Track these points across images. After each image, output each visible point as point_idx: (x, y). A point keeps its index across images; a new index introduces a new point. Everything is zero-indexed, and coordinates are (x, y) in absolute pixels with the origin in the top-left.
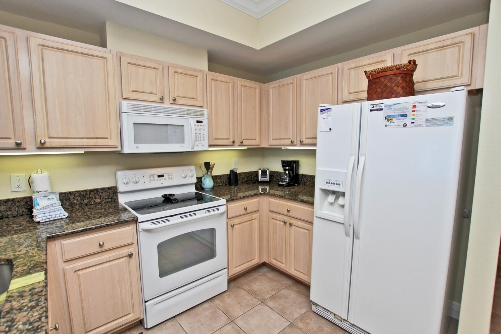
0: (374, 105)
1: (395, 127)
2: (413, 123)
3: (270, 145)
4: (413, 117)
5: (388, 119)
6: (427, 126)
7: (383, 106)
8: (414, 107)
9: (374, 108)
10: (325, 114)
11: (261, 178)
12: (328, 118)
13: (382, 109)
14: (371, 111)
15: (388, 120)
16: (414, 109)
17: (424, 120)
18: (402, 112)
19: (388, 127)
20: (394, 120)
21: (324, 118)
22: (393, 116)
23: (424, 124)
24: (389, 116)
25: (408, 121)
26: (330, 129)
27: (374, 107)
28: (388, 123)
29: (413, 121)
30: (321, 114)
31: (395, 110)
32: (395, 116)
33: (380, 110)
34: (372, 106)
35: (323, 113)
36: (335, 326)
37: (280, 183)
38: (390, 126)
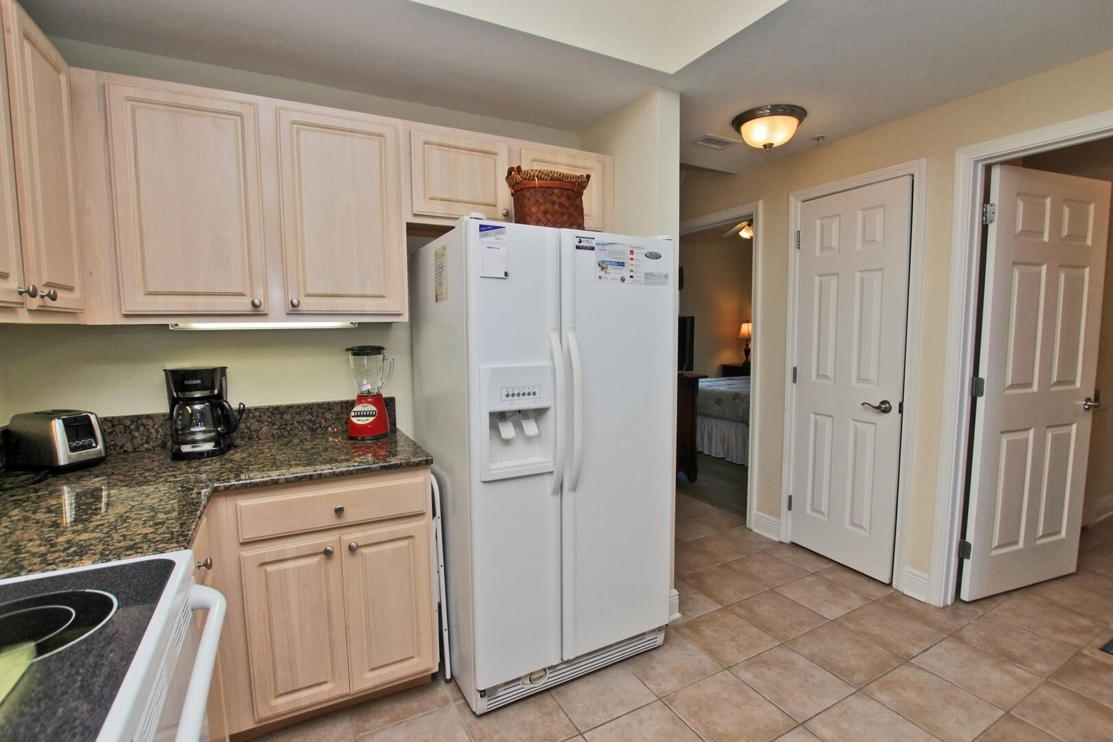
0: (582, 239)
1: (612, 281)
2: (632, 277)
3: (127, 316)
4: (632, 268)
5: (603, 266)
6: (646, 283)
7: (593, 244)
8: (632, 252)
9: (582, 244)
10: (492, 239)
11: (72, 449)
12: (498, 248)
13: (593, 249)
14: (578, 247)
15: (603, 269)
16: (631, 256)
17: (643, 275)
18: (618, 259)
19: (603, 280)
20: (610, 269)
21: (489, 247)
22: (608, 263)
23: (643, 280)
24: (604, 262)
25: (625, 272)
26: (506, 274)
27: (580, 242)
28: (602, 274)
29: (632, 274)
30: (481, 237)
31: (610, 253)
32: (611, 263)
33: (590, 249)
34: (578, 239)
35: (487, 236)
36: (530, 700)
37: (186, 449)
38: (606, 278)
